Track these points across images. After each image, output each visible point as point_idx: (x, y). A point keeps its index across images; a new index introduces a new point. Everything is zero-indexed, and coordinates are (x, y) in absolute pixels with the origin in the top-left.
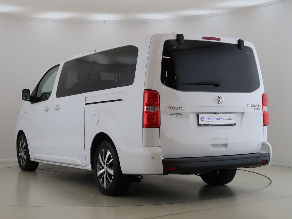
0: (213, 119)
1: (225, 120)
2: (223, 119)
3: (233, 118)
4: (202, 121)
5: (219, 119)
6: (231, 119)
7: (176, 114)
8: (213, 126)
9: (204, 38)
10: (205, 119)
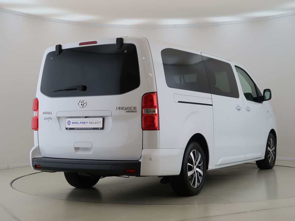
0: (79, 123)
1: (91, 124)
2: (90, 123)
3: (100, 122)
4: (69, 124)
5: (85, 123)
6: (98, 123)
7: (48, 119)
8: (79, 129)
9: (80, 44)
10: (71, 123)
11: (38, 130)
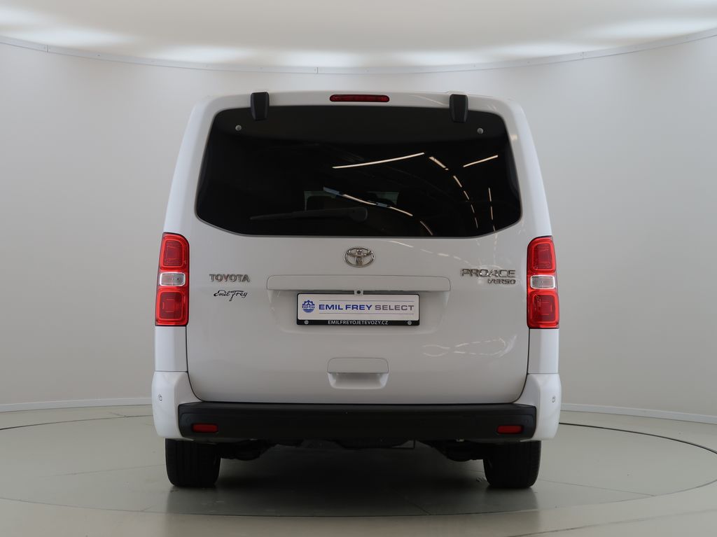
0: (343, 306)
1: (382, 311)
2: (378, 307)
3: (411, 306)
4: (308, 311)
5: (361, 307)
6: (404, 308)
7: (231, 294)
8: (343, 324)
9: (335, 98)
10: (317, 307)
11: (185, 325)
